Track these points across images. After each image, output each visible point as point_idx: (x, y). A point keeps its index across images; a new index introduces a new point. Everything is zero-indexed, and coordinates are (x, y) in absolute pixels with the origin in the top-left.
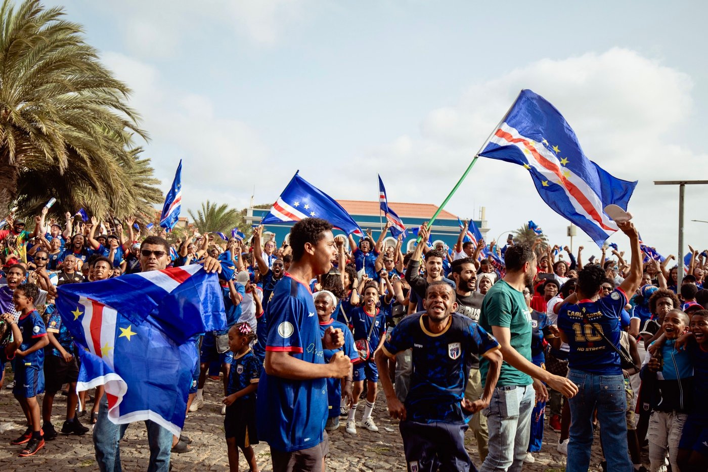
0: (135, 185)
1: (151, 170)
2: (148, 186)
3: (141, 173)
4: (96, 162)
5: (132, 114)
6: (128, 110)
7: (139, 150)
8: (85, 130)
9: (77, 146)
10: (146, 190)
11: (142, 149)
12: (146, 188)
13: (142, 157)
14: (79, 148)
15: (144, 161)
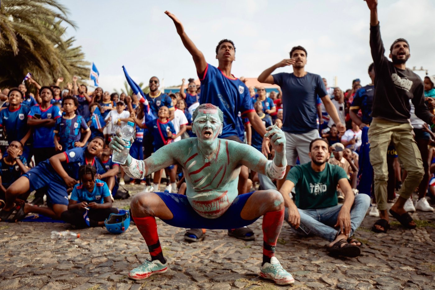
0: (72, 65)
1: (82, 54)
2: (81, 66)
3: (75, 56)
4: (38, 45)
5: (63, 9)
6: (59, 6)
7: (73, 39)
8: (29, 21)
9: (22, 33)
10: (80, 69)
11: (75, 39)
12: (79, 68)
13: (74, 45)
14: (24, 35)
15: (77, 48)
